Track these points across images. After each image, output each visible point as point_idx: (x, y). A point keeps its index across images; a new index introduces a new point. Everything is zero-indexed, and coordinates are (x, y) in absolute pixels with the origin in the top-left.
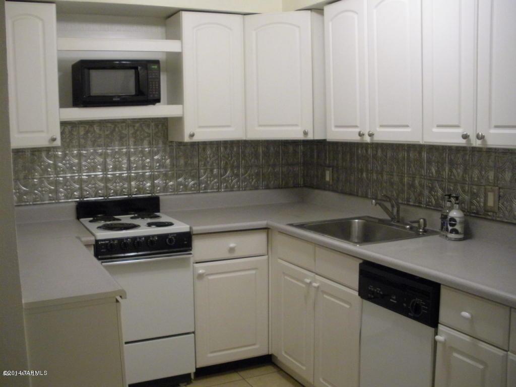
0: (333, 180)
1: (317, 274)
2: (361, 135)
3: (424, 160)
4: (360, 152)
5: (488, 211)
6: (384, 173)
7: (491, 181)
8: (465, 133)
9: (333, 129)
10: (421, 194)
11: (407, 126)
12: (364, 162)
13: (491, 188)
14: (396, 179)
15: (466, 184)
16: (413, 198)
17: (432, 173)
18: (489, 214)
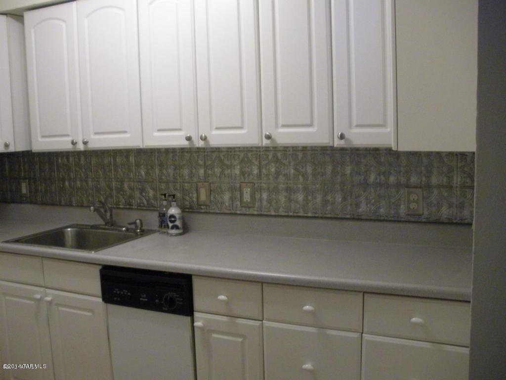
0: (30, 192)
1: (47, 288)
2: (74, 143)
3: (132, 163)
4: (60, 161)
5: (201, 205)
6: (90, 180)
7: (202, 178)
8: (188, 135)
9: (40, 139)
10: (131, 197)
11: (125, 132)
12: (65, 170)
13: (203, 184)
14: (103, 184)
15: (178, 183)
16: (124, 201)
17: (141, 175)
18: (202, 207)
